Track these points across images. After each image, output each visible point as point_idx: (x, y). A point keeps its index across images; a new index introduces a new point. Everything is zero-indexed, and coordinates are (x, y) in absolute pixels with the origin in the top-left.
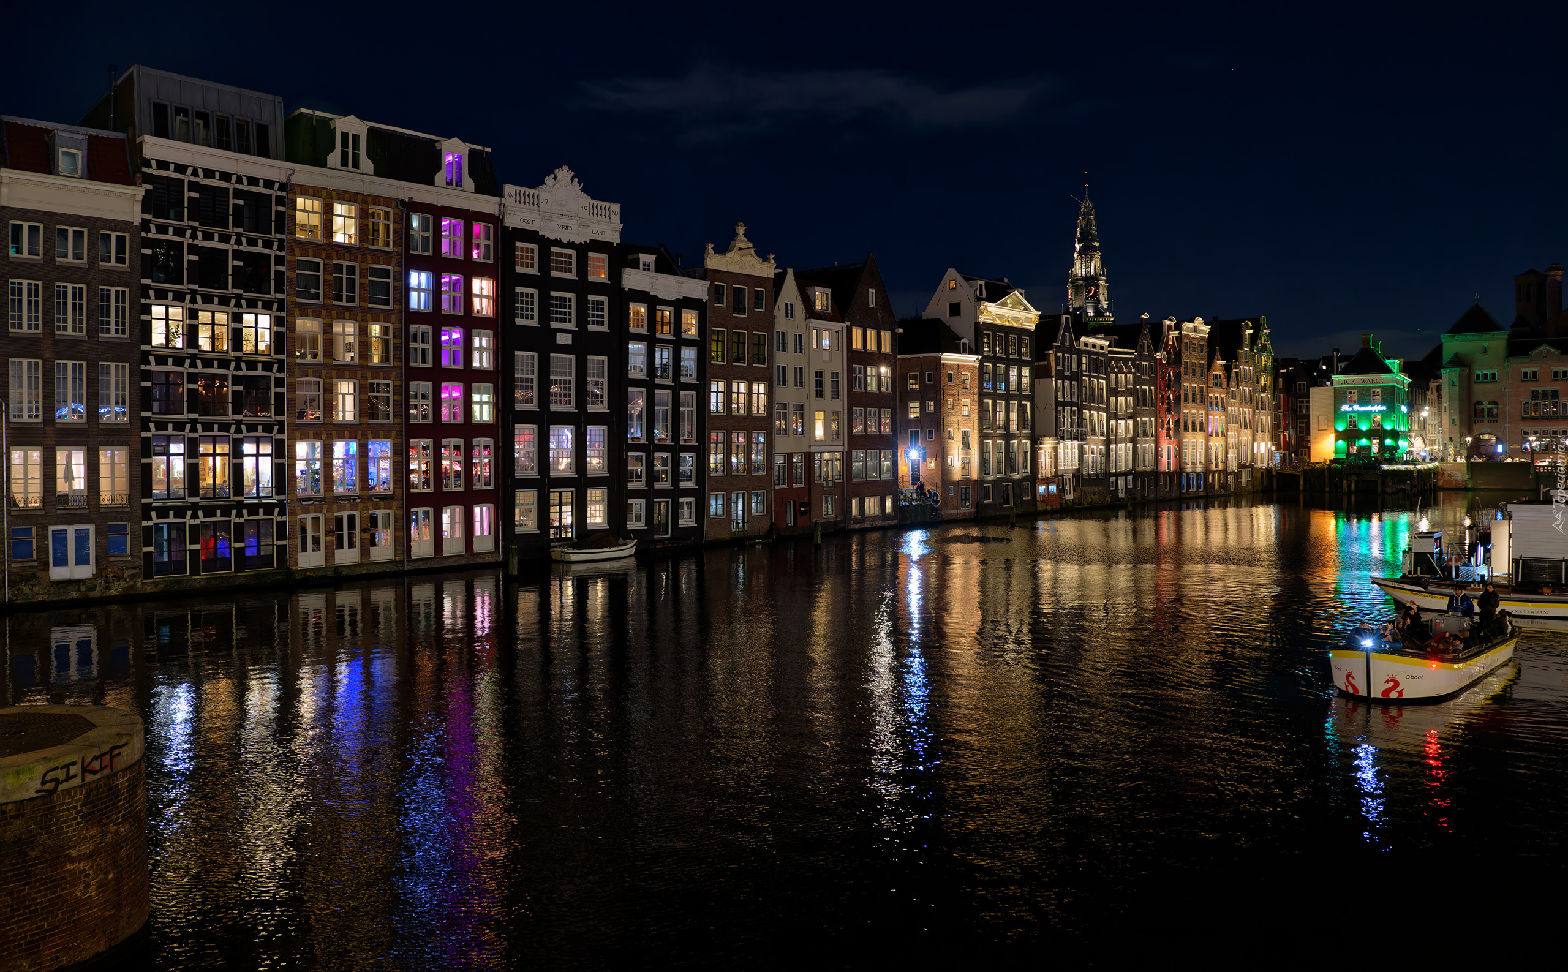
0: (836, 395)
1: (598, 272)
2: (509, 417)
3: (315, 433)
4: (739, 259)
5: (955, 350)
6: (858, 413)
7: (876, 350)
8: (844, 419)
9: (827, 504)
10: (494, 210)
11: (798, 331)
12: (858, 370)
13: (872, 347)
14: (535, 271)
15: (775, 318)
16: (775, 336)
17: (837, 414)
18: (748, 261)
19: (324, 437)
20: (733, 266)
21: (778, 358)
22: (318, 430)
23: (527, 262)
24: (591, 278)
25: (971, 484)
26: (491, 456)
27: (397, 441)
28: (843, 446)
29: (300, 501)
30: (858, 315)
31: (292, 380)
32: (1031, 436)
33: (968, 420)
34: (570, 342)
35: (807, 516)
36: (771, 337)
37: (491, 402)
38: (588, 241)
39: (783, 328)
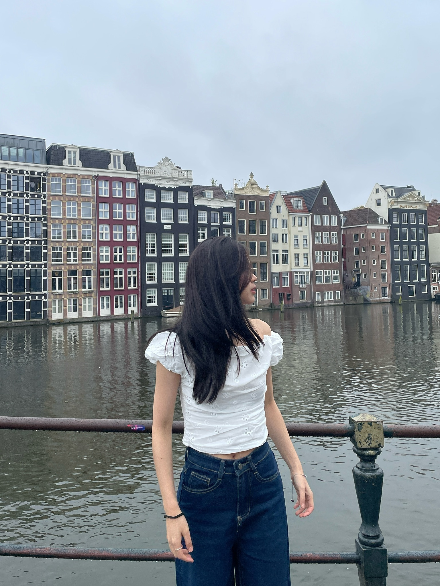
0: (305, 245)
1: (183, 199)
2: (143, 260)
3: (59, 267)
4: (251, 189)
5: (376, 222)
6: (318, 254)
7: (328, 225)
8: (310, 256)
9: (302, 294)
10: (135, 177)
11: (284, 218)
12: (318, 234)
13: (326, 223)
14: (154, 200)
15: (270, 213)
16: (271, 221)
17: (307, 254)
18: (256, 190)
19: (63, 269)
20: (248, 192)
21: (273, 231)
22: (61, 266)
23: (150, 197)
24: (180, 202)
25: (388, 286)
26: (136, 275)
27: (94, 270)
28: (310, 268)
29: (53, 293)
30: (317, 209)
31: (50, 247)
32: (427, 263)
33: (385, 255)
34: (171, 228)
35: (291, 300)
36: (269, 222)
37: (136, 254)
38: (178, 187)
39: (275, 217)
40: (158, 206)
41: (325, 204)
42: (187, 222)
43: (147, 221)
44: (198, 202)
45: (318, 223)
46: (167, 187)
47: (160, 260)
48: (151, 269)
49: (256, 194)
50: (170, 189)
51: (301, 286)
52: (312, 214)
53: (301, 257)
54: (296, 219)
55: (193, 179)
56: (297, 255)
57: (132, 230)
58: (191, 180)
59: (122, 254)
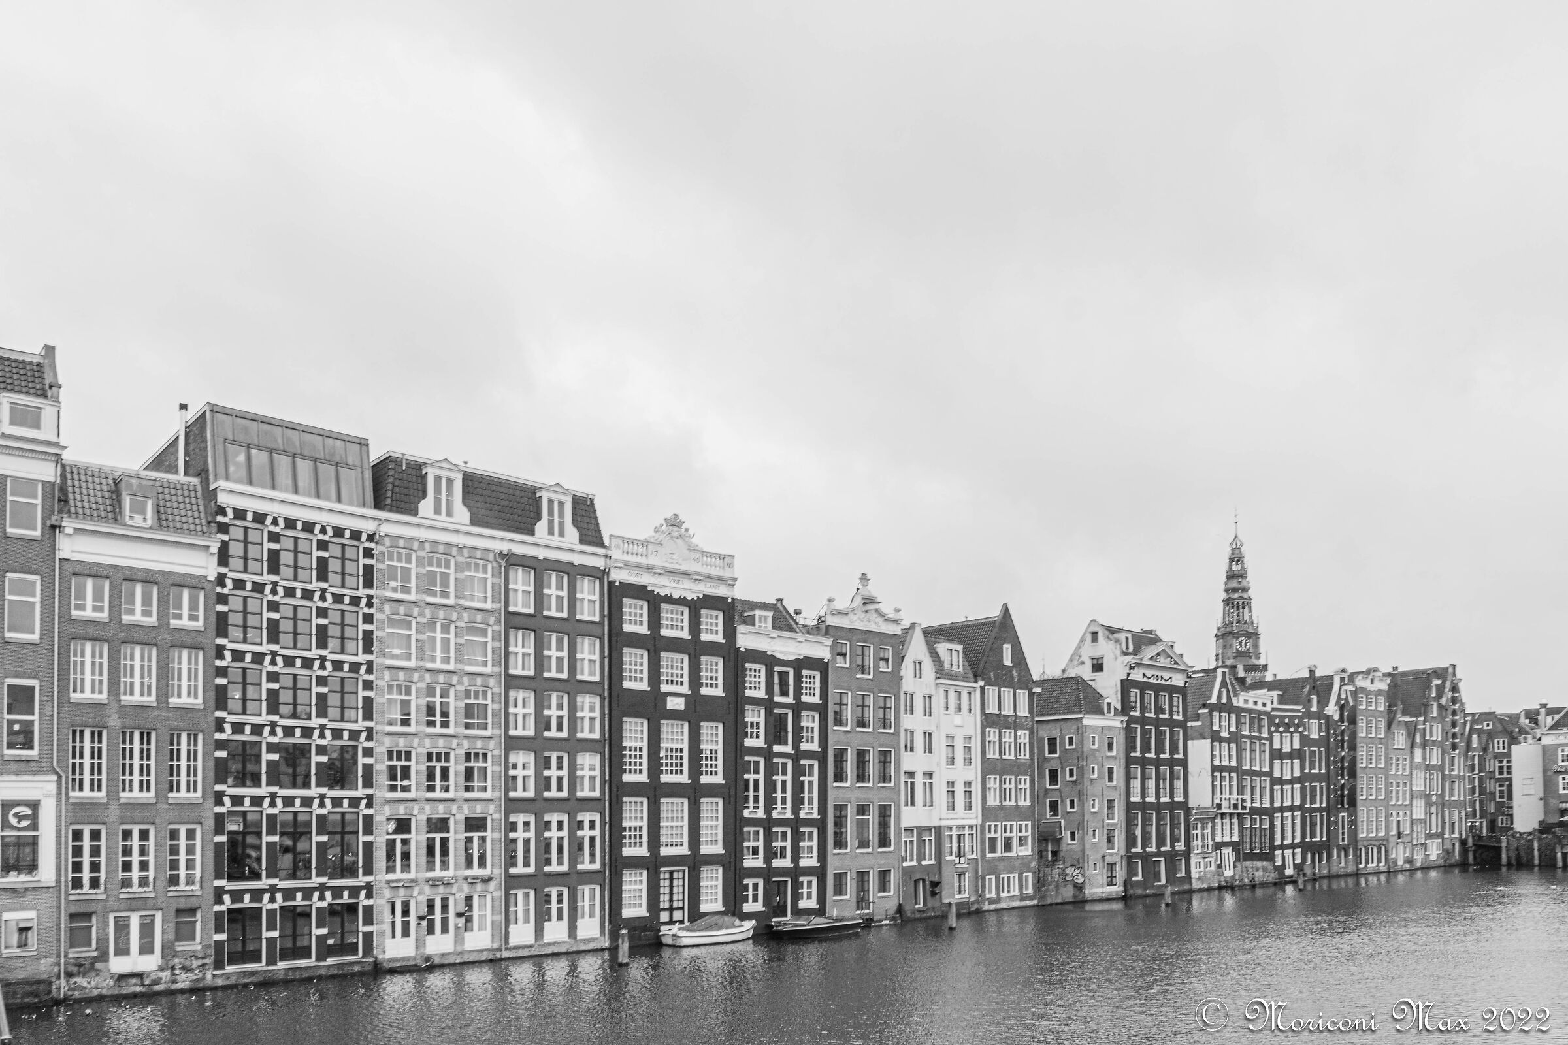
0: (968, 761)
1: (712, 630)
2: (616, 790)
3: (406, 808)
4: (864, 615)
5: (1098, 711)
6: (993, 782)
7: (1011, 713)
8: (976, 789)
9: (960, 882)
10: (600, 563)
11: (927, 692)
12: (993, 734)
13: (1008, 711)
14: (644, 630)
15: (901, 678)
16: (902, 697)
17: (970, 783)
18: (874, 616)
19: (415, 812)
20: (857, 622)
21: (907, 722)
22: (409, 804)
23: (635, 619)
24: (704, 637)
25: (1117, 859)
26: (597, 832)
27: (494, 815)
28: (974, 817)
29: (388, 882)
30: (992, 674)
31: (381, 750)
32: (1185, 806)
33: (1115, 788)
34: (682, 708)
35: (938, 896)
36: (897, 700)
37: (597, 773)
38: (701, 596)
39: (911, 690)
40: (655, 645)
41: (1007, 661)
42: (719, 692)
43: (627, 685)
44: (746, 640)
45: (992, 709)
46: (676, 596)
47: (654, 792)
48: (635, 814)
49: (872, 627)
50: (682, 601)
51: (957, 861)
52: (981, 683)
53: (959, 790)
54: (952, 695)
55: (736, 579)
56: (951, 783)
57: (590, 708)
58: (730, 582)
59: (564, 773)
